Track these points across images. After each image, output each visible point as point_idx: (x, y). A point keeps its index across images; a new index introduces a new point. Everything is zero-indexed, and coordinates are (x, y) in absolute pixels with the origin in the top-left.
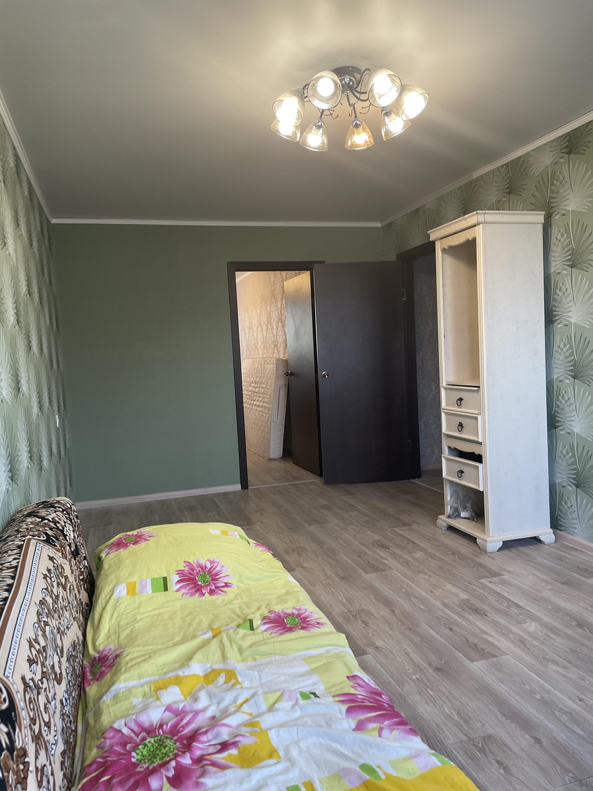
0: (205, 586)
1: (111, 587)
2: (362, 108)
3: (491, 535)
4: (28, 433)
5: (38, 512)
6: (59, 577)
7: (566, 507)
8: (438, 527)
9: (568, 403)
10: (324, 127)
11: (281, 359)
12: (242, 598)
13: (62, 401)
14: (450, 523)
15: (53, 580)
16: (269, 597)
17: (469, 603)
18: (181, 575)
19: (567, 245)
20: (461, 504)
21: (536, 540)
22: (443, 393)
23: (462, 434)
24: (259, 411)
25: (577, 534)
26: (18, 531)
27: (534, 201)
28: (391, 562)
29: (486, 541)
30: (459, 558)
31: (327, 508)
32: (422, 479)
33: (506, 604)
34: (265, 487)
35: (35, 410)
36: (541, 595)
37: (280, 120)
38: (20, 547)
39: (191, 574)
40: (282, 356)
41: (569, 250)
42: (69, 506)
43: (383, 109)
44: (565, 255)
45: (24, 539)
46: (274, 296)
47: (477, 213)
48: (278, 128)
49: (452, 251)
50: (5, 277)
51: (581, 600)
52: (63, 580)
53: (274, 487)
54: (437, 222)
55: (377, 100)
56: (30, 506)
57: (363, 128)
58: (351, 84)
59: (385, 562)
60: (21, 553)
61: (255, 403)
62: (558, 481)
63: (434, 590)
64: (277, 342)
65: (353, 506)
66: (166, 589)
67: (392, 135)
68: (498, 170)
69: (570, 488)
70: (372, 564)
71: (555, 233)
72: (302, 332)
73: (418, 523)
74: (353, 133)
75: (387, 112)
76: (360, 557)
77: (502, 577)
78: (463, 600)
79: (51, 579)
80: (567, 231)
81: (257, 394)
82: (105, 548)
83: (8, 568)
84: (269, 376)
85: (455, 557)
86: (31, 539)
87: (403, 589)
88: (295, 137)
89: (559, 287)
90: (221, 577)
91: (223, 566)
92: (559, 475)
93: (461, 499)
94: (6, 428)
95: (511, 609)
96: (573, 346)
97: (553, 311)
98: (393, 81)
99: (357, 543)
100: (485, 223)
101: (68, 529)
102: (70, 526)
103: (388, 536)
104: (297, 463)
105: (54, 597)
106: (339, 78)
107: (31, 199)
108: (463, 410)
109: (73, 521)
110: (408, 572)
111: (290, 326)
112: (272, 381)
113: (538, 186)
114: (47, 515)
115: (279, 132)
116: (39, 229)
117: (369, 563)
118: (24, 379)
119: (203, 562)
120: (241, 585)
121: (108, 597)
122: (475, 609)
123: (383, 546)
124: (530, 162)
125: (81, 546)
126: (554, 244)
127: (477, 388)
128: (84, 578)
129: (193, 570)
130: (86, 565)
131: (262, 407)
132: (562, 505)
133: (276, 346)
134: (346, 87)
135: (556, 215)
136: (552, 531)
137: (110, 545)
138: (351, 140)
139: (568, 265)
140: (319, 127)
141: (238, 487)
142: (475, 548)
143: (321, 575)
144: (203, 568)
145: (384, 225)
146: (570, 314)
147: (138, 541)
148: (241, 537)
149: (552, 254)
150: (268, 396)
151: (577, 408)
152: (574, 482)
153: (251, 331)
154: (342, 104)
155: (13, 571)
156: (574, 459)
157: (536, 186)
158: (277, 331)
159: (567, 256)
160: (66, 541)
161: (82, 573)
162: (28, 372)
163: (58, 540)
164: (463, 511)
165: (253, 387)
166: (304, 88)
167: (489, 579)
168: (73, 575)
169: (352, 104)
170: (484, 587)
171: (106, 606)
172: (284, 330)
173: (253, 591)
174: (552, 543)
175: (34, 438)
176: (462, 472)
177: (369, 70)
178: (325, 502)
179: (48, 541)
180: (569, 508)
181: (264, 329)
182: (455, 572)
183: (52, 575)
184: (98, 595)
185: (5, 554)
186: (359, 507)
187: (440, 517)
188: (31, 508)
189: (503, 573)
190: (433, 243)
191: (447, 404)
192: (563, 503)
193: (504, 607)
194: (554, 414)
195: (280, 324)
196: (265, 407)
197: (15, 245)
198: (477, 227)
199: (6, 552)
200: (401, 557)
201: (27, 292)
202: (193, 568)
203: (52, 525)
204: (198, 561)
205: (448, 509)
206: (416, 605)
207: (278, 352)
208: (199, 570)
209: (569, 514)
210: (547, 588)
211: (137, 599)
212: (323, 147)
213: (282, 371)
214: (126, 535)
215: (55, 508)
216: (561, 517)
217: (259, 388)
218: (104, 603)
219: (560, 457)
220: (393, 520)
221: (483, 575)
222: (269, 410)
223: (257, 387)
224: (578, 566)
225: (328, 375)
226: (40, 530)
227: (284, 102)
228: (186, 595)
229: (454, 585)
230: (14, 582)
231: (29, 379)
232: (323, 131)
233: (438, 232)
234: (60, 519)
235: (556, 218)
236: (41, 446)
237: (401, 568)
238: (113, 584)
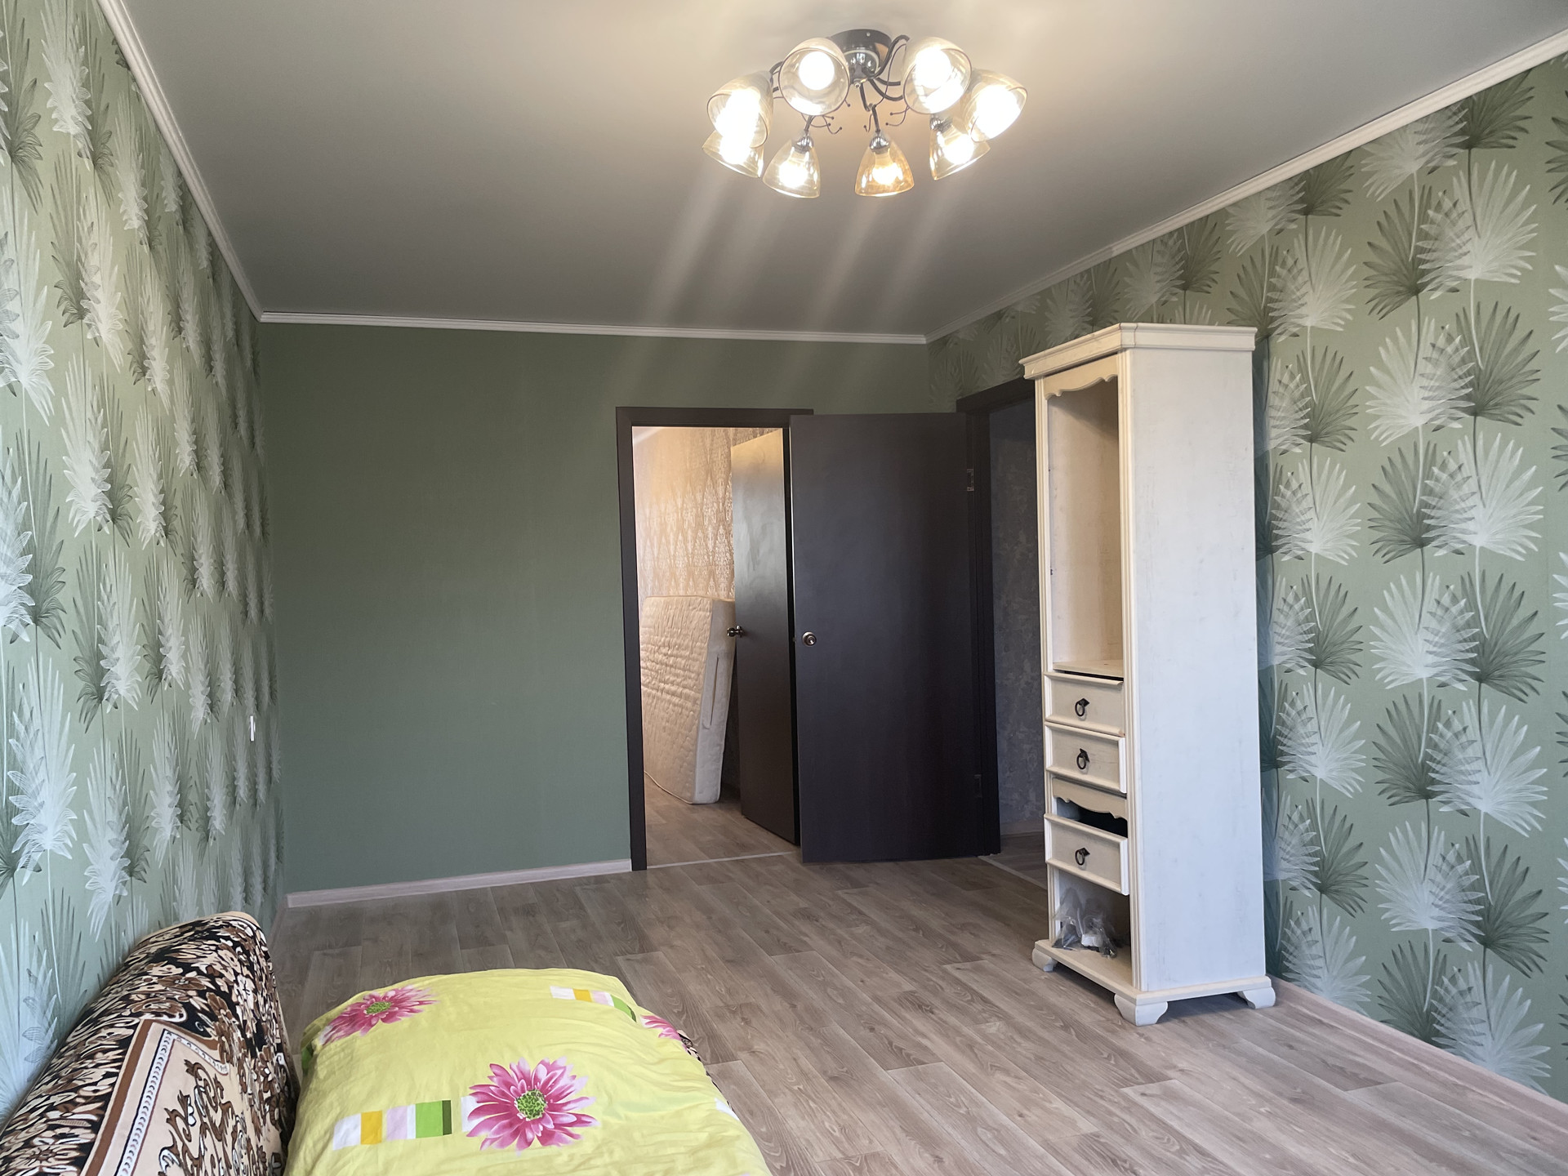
0: (533, 1122)
1: (328, 1121)
2: (891, 114)
3: (1144, 988)
4: (177, 765)
5: (178, 951)
6: (208, 1112)
7: (1299, 932)
8: (1034, 965)
9: (1304, 717)
10: (813, 150)
11: (720, 601)
12: (611, 1153)
13: (265, 684)
14: (1060, 958)
15: (191, 1120)
16: (670, 1151)
17: (1099, 1142)
18: (480, 1097)
19: (1302, 396)
20: (1082, 918)
21: (1236, 1000)
22: (1048, 687)
23: (1086, 773)
24: (675, 705)
25: (1322, 991)
26: (127, 1000)
27: (1235, 305)
28: (937, 1044)
29: (1134, 1001)
30: (1077, 1037)
31: (807, 916)
32: (1002, 855)
33: (1177, 1147)
34: (681, 867)
35: (199, 711)
36: (1249, 1127)
37: (721, 134)
38: (124, 1043)
39: (504, 1094)
40: (723, 595)
41: (1306, 407)
42: (251, 934)
43: (934, 117)
44: (1297, 416)
45: (136, 1021)
46: (710, 472)
47: (1120, 328)
48: (718, 150)
49: (1068, 400)
50: (140, 442)
51: (1335, 1141)
52: (217, 1117)
53: (700, 867)
54: (1039, 343)
55: (922, 99)
56: (166, 932)
57: (891, 154)
58: (869, 64)
59: (924, 1042)
60: (122, 1060)
61: (667, 687)
62: (1281, 876)
63: (1025, 1112)
64: (715, 565)
65: (861, 913)
66: (447, 1130)
67: (952, 169)
68: (1162, 241)
69: (1307, 893)
70: (896, 1047)
71: (1278, 371)
72: (764, 549)
73: (994, 955)
74: (871, 164)
75: (942, 124)
76: (872, 1029)
77: (1167, 1083)
78: (1086, 1136)
79: (186, 1120)
80: (1302, 369)
81: (673, 669)
82: (325, 1025)
83: (89, 1100)
84: (696, 634)
85: (1070, 1033)
86: (152, 1021)
87: (960, 1107)
88: (752, 168)
89: (1284, 481)
90: (569, 1103)
91: (574, 1077)
92: (1284, 864)
93: (1084, 907)
94: (121, 760)
95: (1187, 1158)
96: (1313, 602)
97: (1270, 527)
98: (955, 63)
99: (866, 997)
100: (1135, 347)
101: (241, 987)
102: (248, 981)
103: (932, 983)
104: (748, 815)
105: (189, 1163)
106: (843, 52)
107: (214, 276)
108: (1087, 725)
109: (256, 967)
110: (971, 1068)
111: (741, 533)
112: (702, 645)
113: (1243, 276)
114: (198, 957)
115: (720, 157)
116: (230, 334)
117: (891, 1046)
118: (174, 649)
119: (530, 1067)
120: (613, 1120)
121: (320, 1146)
122: (1113, 1157)
123: (921, 1007)
124: (1227, 228)
125: (270, 1021)
126: (1274, 393)
127: (1117, 682)
128: (272, 1096)
129: (508, 1085)
130: (282, 1062)
131: (680, 696)
132: (1289, 927)
133: (712, 574)
134: (858, 72)
135: (1280, 334)
136: (1270, 980)
137: (335, 1020)
138: (868, 177)
139: (1304, 437)
140: (804, 149)
141: (625, 865)
142: (1110, 1014)
143: (789, 1071)
144: (530, 1081)
145: (932, 340)
146: (1308, 536)
147: (396, 1013)
148: (618, 1003)
149: (1272, 413)
150: (693, 675)
151: (1322, 729)
152: (1315, 880)
153: (664, 540)
154: (849, 105)
155: (98, 1108)
156: (1314, 833)
157: (1239, 276)
158: (715, 543)
159: (1302, 418)
160: (234, 1019)
161: (268, 1085)
162: (185, 633)
163: (214, 1018)
164: (1086, 933)
165: (665, 655)
166: (772, 71)
167: (1141, 1088)
168: (245, 1096)
169: (871, 105)
170: (1131, 1106)
171: (313, 1167)
172: (729, 542)
173: (637, 1135)
174: (1270, 1007)
175: (193, 772)
176: (1084, 852)
177: (907, 39)
178: (803, 904)
179: (192, 1025)
180: (1304, 933)
181: (690, 538)
182: (1069, 1068)
183: (190, 1110)
184: (299, 1140)
185: (88, 1063)
186: (874, 914)
187: (1039, 943)
188: (167, 937)
189: (1170, 1073)
190: (1031, 383)
191: (1056, 711)
192: (1292, 923)
193: (1173, 1153)
194: (1274, 737)
195: (721, 531)
196: (687, 697)
197: (171, 372)
198: (1119, 355)
199: (91, 1056)
200: (958, 1032)
201: (193, 467)
202: (510, 1081)
203: (205, 982)
204: (521, 1065)
205: (1056, 929)
206: (987, 1146)
207: (717, 586)
208: (522, 1087)
209: (1304, 947)
210: (1262, 1110)
211: (383, 1153)
212: (810, 189)
213: (723, 624)
214: (372, 996)
215: (217, 939)
216: (1288, 952)
217: (676, 656)
218: (309, 1160)
219: (1286, 828)
220: (942, 947)
221: (1128, 1077)
222: (695, 703)
223: (671, 656)
224: (1324, 1061)
225: (815, 640)
226: (177, 997)
227: (730, 99)
228: (492, 1143)
229: (1068, 1100)
230: (95, 1139)
231: (187, 649)
232: (811, 157)
233: (1041, 362)
234: (225, 968)
235: (1279, 340)
236: (208, 787)
237: (957, 1057)
238: (333, 1114)
